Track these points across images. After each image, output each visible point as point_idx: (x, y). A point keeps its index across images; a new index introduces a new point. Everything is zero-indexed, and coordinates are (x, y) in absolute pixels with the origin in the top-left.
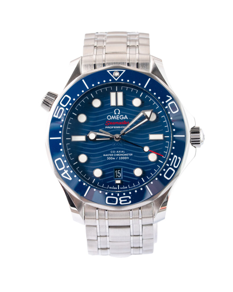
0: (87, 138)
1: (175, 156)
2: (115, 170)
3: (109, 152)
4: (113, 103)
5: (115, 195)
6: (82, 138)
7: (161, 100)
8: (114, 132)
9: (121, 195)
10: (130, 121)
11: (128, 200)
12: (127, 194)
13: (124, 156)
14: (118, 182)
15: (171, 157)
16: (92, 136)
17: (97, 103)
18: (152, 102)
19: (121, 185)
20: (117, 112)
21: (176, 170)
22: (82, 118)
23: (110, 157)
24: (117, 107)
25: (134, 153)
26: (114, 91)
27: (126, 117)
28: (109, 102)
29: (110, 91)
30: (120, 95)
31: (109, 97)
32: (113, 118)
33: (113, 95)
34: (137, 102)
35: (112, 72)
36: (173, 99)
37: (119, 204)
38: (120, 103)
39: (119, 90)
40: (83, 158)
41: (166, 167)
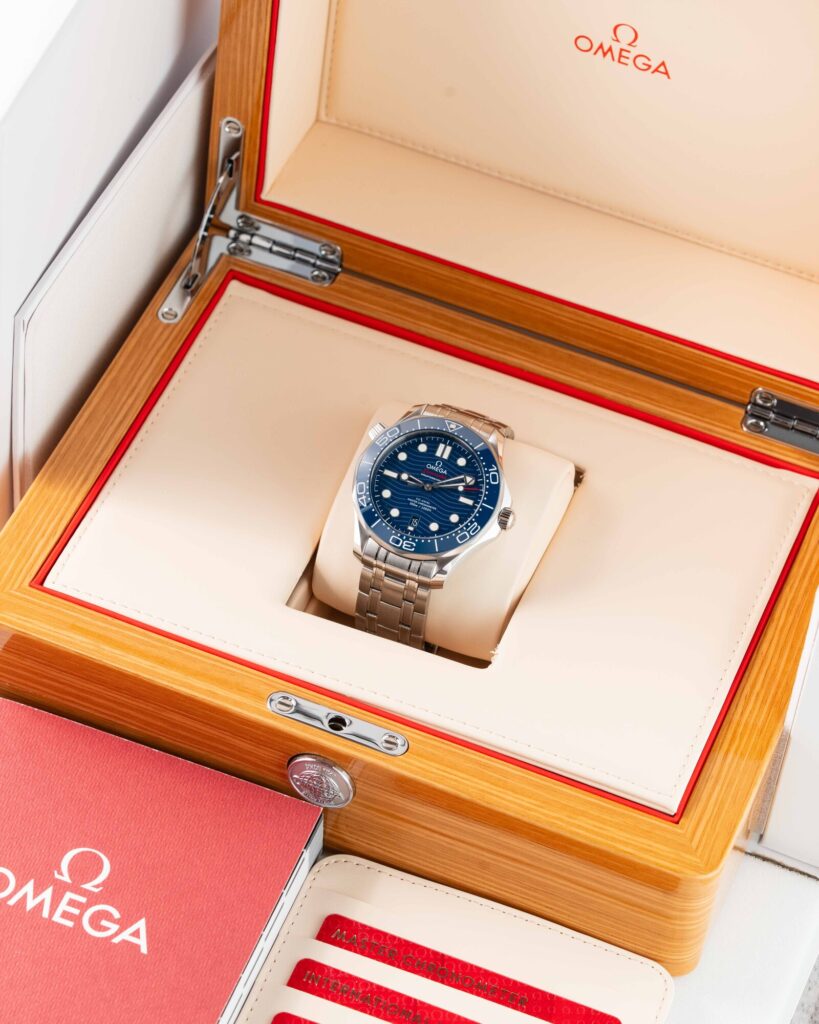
0: (399, 477)
1: (476, 524)
2: (415, 518)
3: (414, 498)
4: (438, 454)
5: (401, 537)
6: (394, 475)
7: (484, 467)
8: (426, 481)
9: (407, 539)
10: (448, 477)
11: (412, 546)
12: (413, 540)
13: (427, 507)
14: (411, 528)
15: (472, 522)
16: (405, 477)
17: (423, 448)
18: (476, 468)
19: (412, 533)
20: (439, 464)
21: (471, 537)
22: (403, 456)
23: (413, 503)
24: (441, 459)
25: (438, 509)
26: (445, 443)
27: (445, 472)
28: (435, 452)
29: (440, 441)
30: (449, 449)
31: (437, 447)
32: (432, 468)
33: (442, 446)
34: (462, 462)
35: (449, 424)
36: (497, 471)
37: (401, 548)
38: (446, 456)
39: (450, 445)
40: (387, 494)
41: (462, 529)
